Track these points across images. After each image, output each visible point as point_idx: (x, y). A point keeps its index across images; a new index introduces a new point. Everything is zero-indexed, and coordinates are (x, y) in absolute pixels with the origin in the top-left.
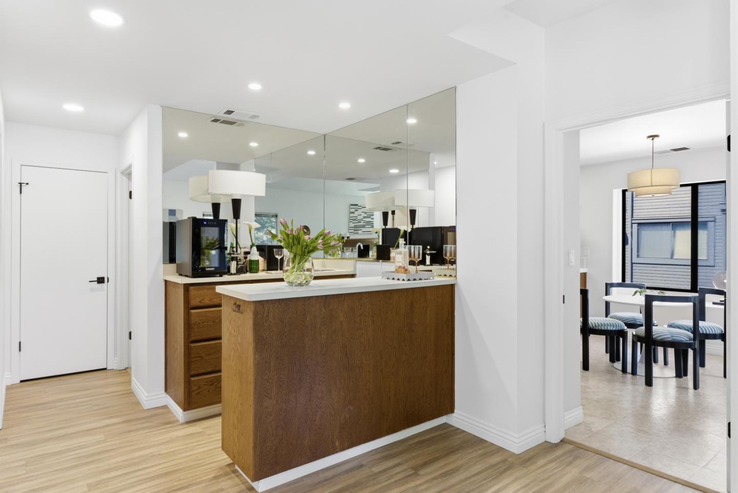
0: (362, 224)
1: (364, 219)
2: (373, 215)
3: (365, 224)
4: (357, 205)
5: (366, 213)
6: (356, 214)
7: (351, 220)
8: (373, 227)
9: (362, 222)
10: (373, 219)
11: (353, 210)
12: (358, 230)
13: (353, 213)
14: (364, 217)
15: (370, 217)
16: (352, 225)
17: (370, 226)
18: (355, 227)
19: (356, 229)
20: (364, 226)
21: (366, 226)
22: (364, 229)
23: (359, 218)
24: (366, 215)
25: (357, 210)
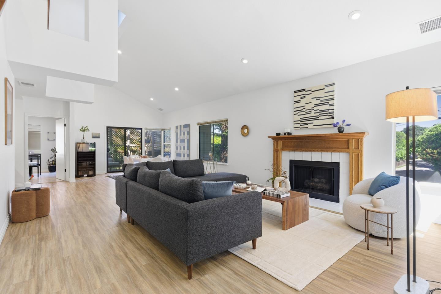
0: (313, 114)
1: (315, 108)
2: (333, 99)
3: (318, 114)
4: (304, 90)
5: (318, 98)
6: (303, 102)
7: (297, 111)
8: (333, 117)
9: (313, 112)
10: (333, 105)
11: (298, 98)
12: (307, 124)
13: (299, 102)
14: (316, 105)
15: (327, 103)
16: (298, 118)
17: (327, 117)
18: (302, 120)
19: (304, 122)
20: (316, 118)
21: (320, 118)
22: (316, 122)
23: (308, 107)
24: (319, 102)
25: (304, 97)
